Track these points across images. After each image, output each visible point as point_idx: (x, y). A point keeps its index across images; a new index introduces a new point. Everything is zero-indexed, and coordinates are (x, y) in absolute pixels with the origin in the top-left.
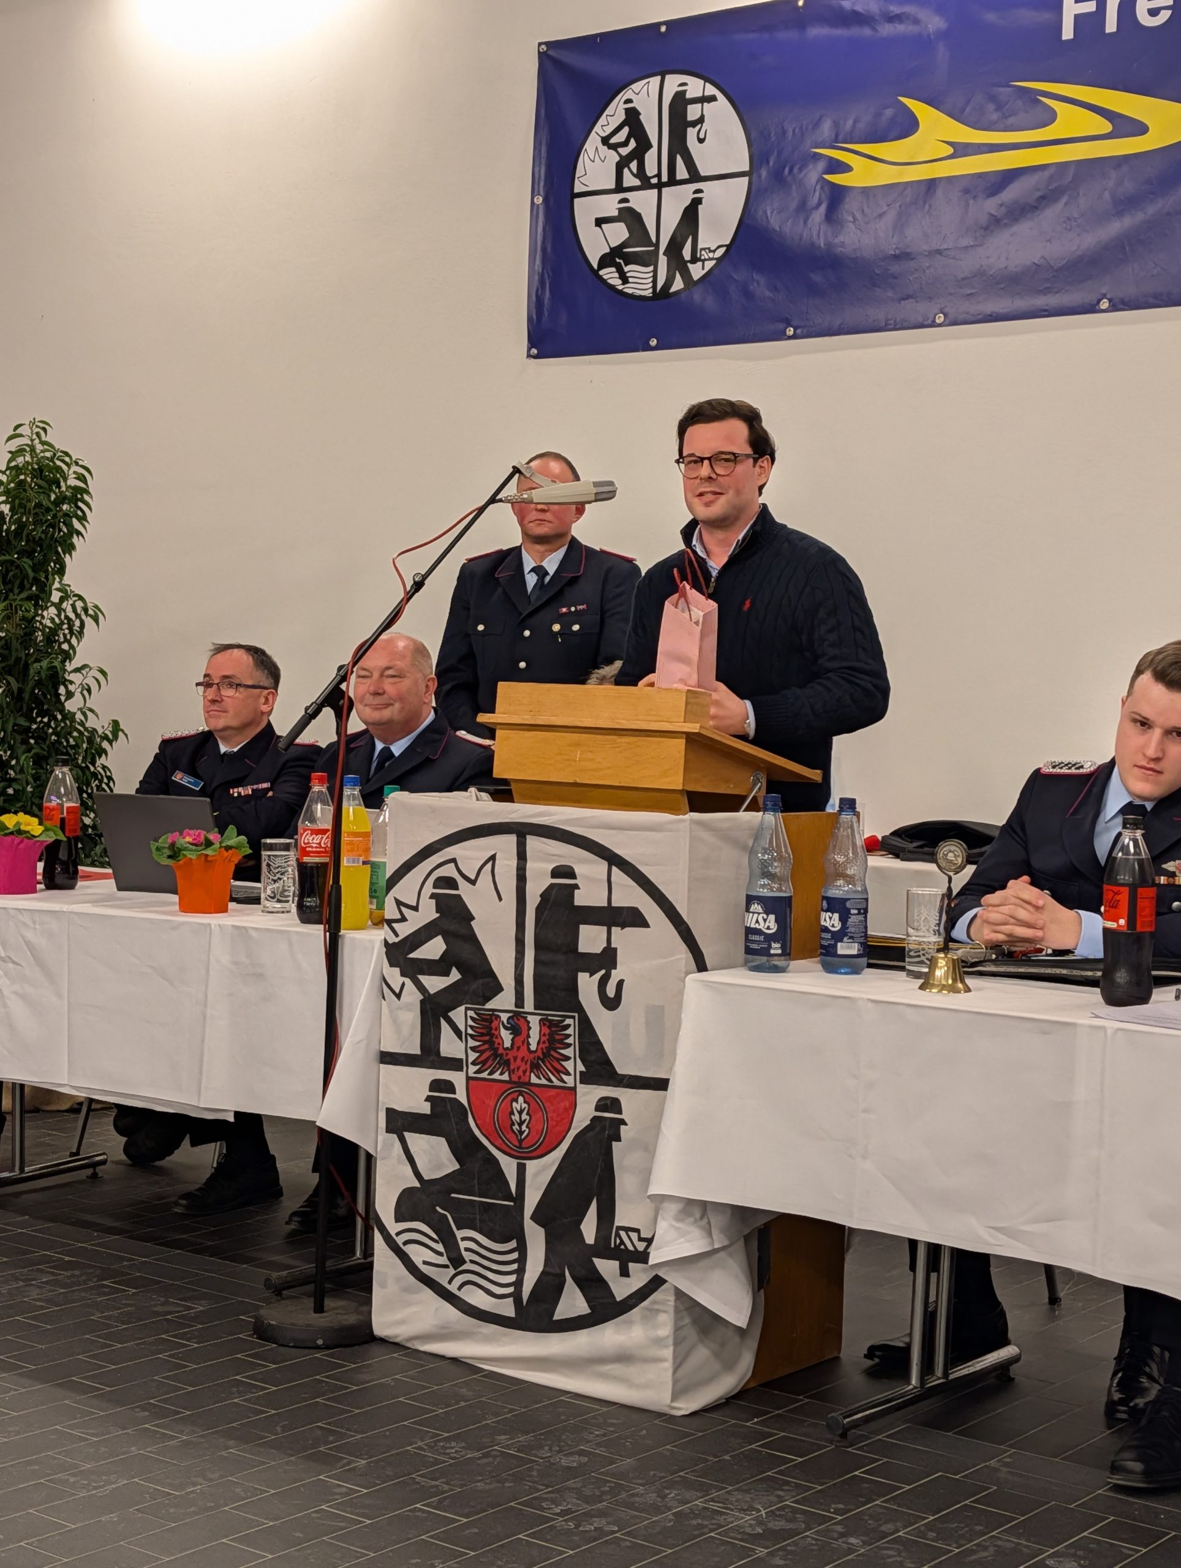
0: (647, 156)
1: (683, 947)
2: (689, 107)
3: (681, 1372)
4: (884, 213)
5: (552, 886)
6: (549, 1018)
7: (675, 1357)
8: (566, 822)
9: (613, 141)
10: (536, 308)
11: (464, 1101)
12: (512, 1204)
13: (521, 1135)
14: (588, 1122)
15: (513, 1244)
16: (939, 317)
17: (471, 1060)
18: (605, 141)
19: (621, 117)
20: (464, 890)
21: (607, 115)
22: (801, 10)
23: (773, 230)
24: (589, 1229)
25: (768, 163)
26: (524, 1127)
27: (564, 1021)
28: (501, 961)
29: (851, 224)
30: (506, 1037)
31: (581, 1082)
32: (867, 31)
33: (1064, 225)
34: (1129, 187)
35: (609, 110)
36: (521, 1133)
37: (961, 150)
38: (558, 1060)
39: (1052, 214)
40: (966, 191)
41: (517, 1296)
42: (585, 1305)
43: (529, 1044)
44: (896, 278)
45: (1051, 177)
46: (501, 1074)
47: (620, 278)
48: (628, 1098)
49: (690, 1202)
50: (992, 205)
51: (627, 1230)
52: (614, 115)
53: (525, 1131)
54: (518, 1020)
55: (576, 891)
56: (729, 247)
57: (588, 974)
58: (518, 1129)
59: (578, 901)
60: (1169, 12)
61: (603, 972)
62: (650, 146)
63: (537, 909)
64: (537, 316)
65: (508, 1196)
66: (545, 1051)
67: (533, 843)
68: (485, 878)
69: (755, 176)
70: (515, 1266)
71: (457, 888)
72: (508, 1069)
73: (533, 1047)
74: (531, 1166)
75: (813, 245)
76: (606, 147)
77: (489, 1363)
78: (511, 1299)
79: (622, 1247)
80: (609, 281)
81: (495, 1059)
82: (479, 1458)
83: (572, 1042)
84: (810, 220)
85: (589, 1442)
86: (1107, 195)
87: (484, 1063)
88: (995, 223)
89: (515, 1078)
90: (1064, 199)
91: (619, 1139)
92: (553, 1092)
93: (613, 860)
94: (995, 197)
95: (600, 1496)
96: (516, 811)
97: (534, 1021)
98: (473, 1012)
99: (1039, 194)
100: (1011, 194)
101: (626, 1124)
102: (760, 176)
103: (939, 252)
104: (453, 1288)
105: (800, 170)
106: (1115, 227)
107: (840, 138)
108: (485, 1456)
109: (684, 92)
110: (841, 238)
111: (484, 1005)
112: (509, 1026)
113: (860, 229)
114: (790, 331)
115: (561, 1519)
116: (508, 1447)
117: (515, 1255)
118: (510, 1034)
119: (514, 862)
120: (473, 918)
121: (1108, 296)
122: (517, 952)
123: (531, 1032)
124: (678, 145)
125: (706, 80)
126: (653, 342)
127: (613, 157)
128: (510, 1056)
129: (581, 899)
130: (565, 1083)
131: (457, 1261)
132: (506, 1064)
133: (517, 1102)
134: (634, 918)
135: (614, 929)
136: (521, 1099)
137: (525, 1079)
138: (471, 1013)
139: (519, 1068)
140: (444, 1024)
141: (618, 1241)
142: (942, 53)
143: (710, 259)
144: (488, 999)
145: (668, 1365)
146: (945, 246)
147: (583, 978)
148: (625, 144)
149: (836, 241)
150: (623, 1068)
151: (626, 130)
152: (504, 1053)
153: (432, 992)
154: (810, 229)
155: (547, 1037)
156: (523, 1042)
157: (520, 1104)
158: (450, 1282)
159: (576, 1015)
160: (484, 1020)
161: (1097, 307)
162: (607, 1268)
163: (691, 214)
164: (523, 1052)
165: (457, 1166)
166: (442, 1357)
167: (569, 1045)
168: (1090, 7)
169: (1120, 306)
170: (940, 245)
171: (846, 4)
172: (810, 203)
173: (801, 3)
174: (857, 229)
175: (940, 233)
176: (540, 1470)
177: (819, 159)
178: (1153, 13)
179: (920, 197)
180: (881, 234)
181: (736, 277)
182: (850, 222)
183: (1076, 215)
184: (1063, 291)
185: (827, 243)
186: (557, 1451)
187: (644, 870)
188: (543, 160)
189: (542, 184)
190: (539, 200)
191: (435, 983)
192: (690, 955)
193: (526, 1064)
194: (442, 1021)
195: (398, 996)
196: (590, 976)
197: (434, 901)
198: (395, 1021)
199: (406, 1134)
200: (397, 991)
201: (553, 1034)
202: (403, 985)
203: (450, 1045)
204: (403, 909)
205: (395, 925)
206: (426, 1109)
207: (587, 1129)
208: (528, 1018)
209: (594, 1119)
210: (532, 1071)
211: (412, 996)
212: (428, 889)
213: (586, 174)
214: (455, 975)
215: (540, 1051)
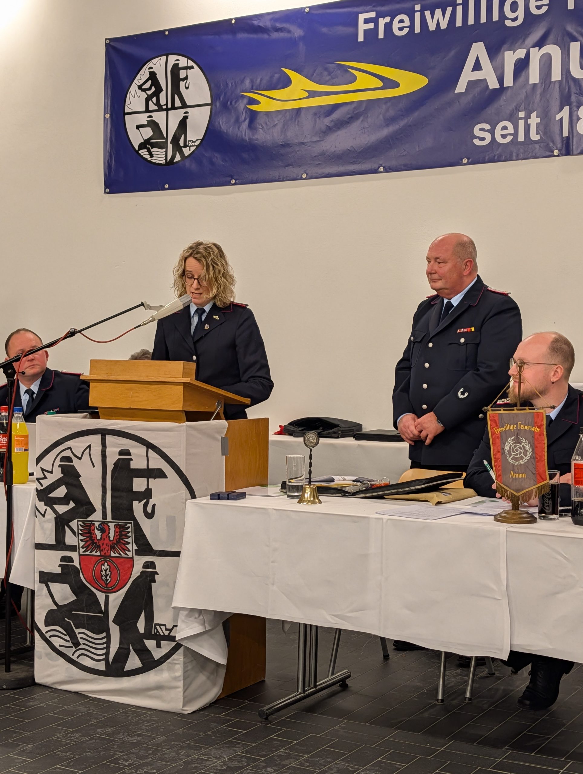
0: (160, 95)
1: (184, 487)
2: (181, 71)
3: (187, 693)
4: (277, 123)
5: (119, 459)
6: (119, 524)
7: (184, 686)
8: (125, 428)
9: (143, 87)
10: (108, 169)
11: (78, 566)
12: (102, 615)
13: (107, 582)
14: (139, 574)
15: (104, 635)
16: (304, 175)
17: (81, 546)
18: (140, 87)
19: (148, 76)
20: (76, 463)
21: (140, 75)
22: (234, 25)
23: (224, 132)
24: (141, 626)
25: (220, 99)
26: (108, 578)
27: (126, 525)
28: (95, 497)
29: (261, 130)
30: (98, 534)
31: (135, 555)
32: (265, 36)
33: (362, 131)
34: (392, 113)
35: (141, 72)
36: (107, 580)
37: (312, 94)
38: (124, 544)
39: (356, 126)
40: (315, 114)
41: (107, 660)
42: (140, 662)
43: (109, 537)
44: (283, 156)
45: (355, 108)
46: (96, 552)
47: (149, 154)
48: (159, 561)
50: (327, 121)
51: (160, 625)
52: (144, 74)
53: (109, 579)
54: (104, 525)
55: (131, 462)
56: (202, 140)
57: (138, 502)
58: (105, 578)
59: (132, 467)
60: (408, 29)
61: (145, 500)
62: (162, 90)
63: (112, 471)
64: (108, 173)
65: (101, 612)
66: (117, 540)
67: (109, 438)
68: (86, 456)
69: (213, 106)
70: (105, 645)
71: (72, 462)
72: (100, 550)
73: (112, 538)
74: (112, 596)
75: (243, 140)
76: (140, 90)
79: (158, 634)
80: (144, 156)
81: (93, 545)
82: (88, 741)
83: (131, 535)
84: (241, 127)
86: (381, 116)
87: (87, 547)
88: (329, 130)
89: (103, 554)
90: (361, 118)
91: (155, 581)
92: (122, 560)
93: (149, 446)
94: (329, 117)
95: (148, 756)
96: (101, 423)
97: (112, 526)
98: (81, 522)
99: (350, 116)
100: (336, 115)
101: (158, 574)
102: (216, 106)
103: (303, 143)
104: (74, 658)
105: (236, 103)
106: (385, 132)
107: (254, 87)
108: (91, 739)
109: (178, 64)
110: (256, 136)
111: (87, 519)
112: (99, 528)
113: (265, 132)
114: (233, 181)
115: (128, 768)
116: (103, 734)
117: (105, 640)
118: (100, 532)
119: (100, 448)
120: (80, 476)
121: (383, 165)
122: (103, 492)
123: (110, 531)
124: (176, 90)
125: (188, 58)
126: (167, 186)
127: (144, 96)
128: (100, 543)
129: (134, 465)
130: (128, 555)
131: (76, 644)
132: (98, 547)
133: (104, 566)
134: (160, 474)
135: (150, 480)
136: (106, 564)
137: (107, 554)
138: (80, 523)
139: (105, 549)
140: (67, 529)
141: (156, 631)
142: (302, 47)
143: (193, 146)
144: (89, 516)
145: (181, 690)
146: (305, 141)
147: (135, 504)
148: (150, 89)
149: (254, 138)
150: (156, 547)
151: (150, 82)
152: (97, 542)
153: (60, 513)
154: (241, 132)
155: (118, 533)
156: (107, 536)
157: (106, 566)
158: (73, 655)
159: (133, 522)
160: (87, 526)
161: (378, 171)
162: (150, 644)
163: (183, 124)
164: (107, 541)
165: (75, 598)
166: (70, 692)
167: (129, 537)
168: (371, 26)
169: (389, 170)
170: (303, 140)
171: (256, 23)
172: (240, 119)
173: (233, 21)
174: (263, 132)
175: (303, 134)
176: (118, 745)
177: (244, 98)
178: (401, 29)
179: (293, 117)
180: (275, 134)
181: (205, 154)
182: (260, 128)
183: (367, 126)
184: (362, 163)
185: (250, 139)
186: (127, 735)
187: (164, 450)
188: (109, 96)
189: (109, 108)
190: (108, 116)
191: (62, 509)
192: (188, 491)
193: (108, 547)
194: (66, 527)
195: (44, 516)
196: (139, 503)
197: (60, 469)
198: (42, 528)
199: (49, 583)
200: (43, 513)
201: (121, 531)
202: (46, 510)
203: (70, 539)
204: (45, 473)
205: (41, 481)
206: (59, 570)
207: (139, 577)
208: (109, 525)
209: (142, 572)
210: (111, 550)
211: (51, 515)
212: (58, 463)
213: (131, 103)
214: (72, 505)
215: (115, 540)
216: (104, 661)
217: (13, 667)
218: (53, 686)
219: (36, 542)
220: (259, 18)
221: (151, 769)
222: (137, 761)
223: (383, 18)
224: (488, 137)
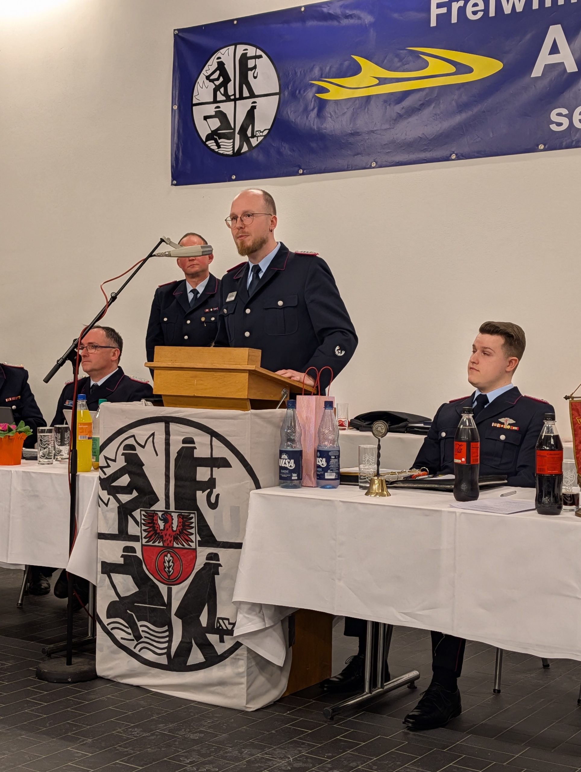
0: (229, 85)
1: (249, 477)
2: (249, 61)
3: (250, 690)
4: (346, 112)
5: (183, 448)
6: (182, 514)
7: (248, 682)
8: (190, 415)
9: (212, 78)
10: (175, 161)
11: (141, 557)
12: (165, 608)
13: (169, 573)
14: (203, 566)
15: (166, 628)
16: (374, 163)
17: (143, 536)
18: (208, 78)
19: (215, 66)
20: (139, 451)
21: (208, 65)
22: (303, 13)
23: (293, 122)
24: (204, 619)
25: (288, 89)
26: (171, 569)
27: (190, 515)
28: (158, 486)
29: (329, 118)
30: (161, 524)
31: (199, 546)
32: (335, 23)
33: (434, 118)
34: (464, 98)
35: (210, 63)
36: (169, 572)
37: (382, 81)
38: (187, 535)
39: (427, 112)
40: (385, 101)
41: (168, 654)
42: (203, 657)
43: (172, 527)
44: (352, 145)
45: (427, 95)
46: (159, 543)
47: (217, 145)
48: (222, 553)
49: (254, 604)
50: (398, 108)
51: (223, 619)
52: (212, 65)
53: (171, 571)
54: (167, 515)
55: (195, 450)
56: (269, 130)
57: (201, 492)
58: (168, 570)
59: (196, 455)
60: (482, 13)
61: (209, 490)
62: (230, 80)
63: (176, 460)
64: (176, 165)
65: (163, 604)
66: (180, 531)
67: (173, 426)
68: (149, 444)
69: (282, 95)
70: (167, 639)
71: (135, 450)
72: (162, 541)
73: (175, 529)
74: (175, 589)
75: (311, 129)
76: (208, 81)
77: (153, 687)
78: (165, 655)
79: (221, 628)
80: (211, 147)
81: (155, 535)
82: (150, 736)
83: (194, 526)
84: (310, 116)
85: (204, 726)
86: (454, 103)
87: (150, 537)
88: (400, 117)
89: (166, 545)
90: (433, 105)
91: (218, 574)
92: (185, 551)
93: (213, 434)
94: (399, 104)
95: (210, 753)
96: (165, 410)
97: (175, 516)
98: (144, 512)
99: (421, 103)
100: (408, 102)
101: (221, 566)
102: (284, 95)
103: (373, 132)
104: (136, 651)
105: (304, 91)
106: (458, 119)
107: (323, 76)
108: (153, 735)
109: (246, 53)
110: (325, 125)
111: (150, 508)
112: (162, 518)
113: (334, 121)
114: (301, 171)
115: (190, 766)
116: (164, 730)
117: (167, 633)
118: (163, 522)
119: (164, 436)
120: (144, 465)
121: (455, 152)
122: (166, 481)
123: (173, 521)
124: (244, 80)
125: (257, 47)
126: (234, 177)
127: (212, 86)
128: (163, 534)
129: (197, 454)
130: (191, 546)
131: (138, 637)
132: (161, 538)
133: (167, 557)
134: (224, 463)
135: (214, 469)
136: (169, 555)
137: (171, 545)
138: (143, 513)
139: (168, 539)
140: (130, 518)
141: (218, 625)
142: (372, 34)
143: (261, 136)
144: (152, 505)
145: (244, 686)
146: (375, 129)
147: (199, 493)
148: (218, 79)
149: (322, 127)
150: (220, 538)
151: (218, 72)
152: (160, 532)
153: (123, 502)
154: (310, 121)
155: (182, 523)
156: (170, 527)
157: (168, 557)
158: (135, 648)
159: (196, 512)
160: (149, 516)
161: (450, 158)
162: (213, 638)
163: (251, 115)
164: (170, 531)
165: (137, 590)
166: (132, 686)
167: (193, 527)
168: (444, 10)
169: (461, 157)
170: (373, 128)
171: (325, 10)
172: (309, 108)
173: (303, 9)
174: (332, 120)
175: (373, 122)
176: (180, 741)
177: (313, 86)
178: (475, 13)
179: (363, 105)
180: (344, 123)
181: (273, 144)
182: (329, 117)
183: (439, 113)
184: (433, 150)
185: (318, 128)
186: (189, 731)
187: (228, 438)
188: (177, 88)
189: (177, 99)
190: (175, 107)
191: (125, 498)
192: (252, 481)
193: (171, 537)
195: (107, 505)
196: (203, 493)
197: (124, 457)
198: (105, 518)
199: (112, 574)
200: (106, 502)
201: (185, 522)
202: (109, 499)
203: (133, 529)
204: (108, 461)
205: (104, 469)
206: (121, 561)
207: (202, 569)
208: (172, 515)
209: (206, 564)
210: (174, 541)
211: (114, 505)
212: (121, 451)
213: (198, 94)
214: (135, 494)
215: (178, 531)
217: (74, 660)
218: (115, 680)
219: (99, 532)
220: (329, 5)
221: (213, 767)
222: (199, 758)
223: (456, 2)
224: (566, 122)
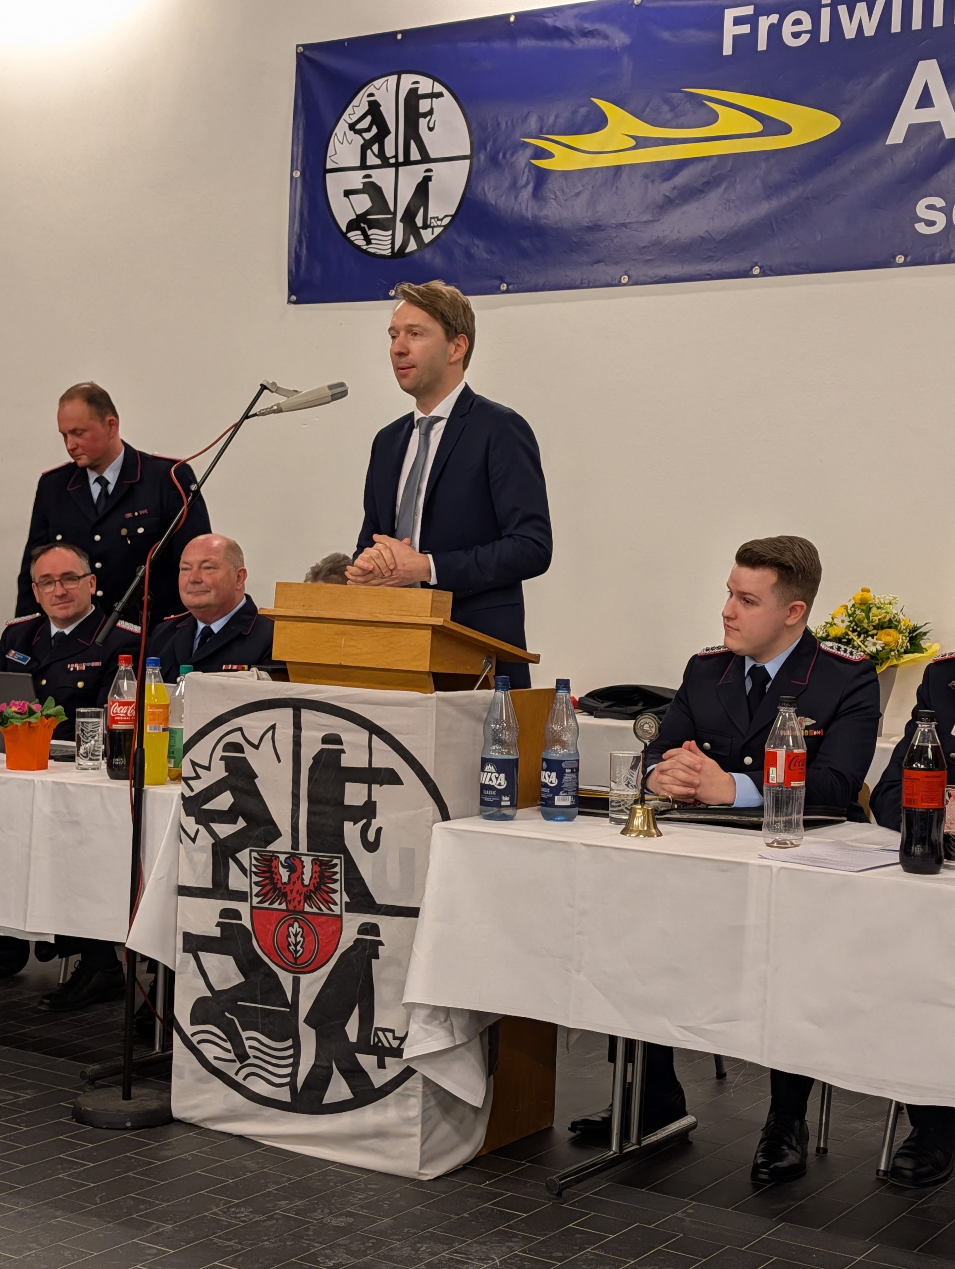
0: (386, 140)
1: (430, 800)
2: (421, 101)
3: (426, 1146)
4: (580, 192)
5: (322, 750)
6: (320, 858)
7: (422, 1133)
8: (334, 698)
9: (358, 127)
10: (297, 262)
11: (249, 927)
13: (296, 954)
14: (352, 943)
15: (290, 1042)
16: (624, 278)
17: (254, 893)
18: (352, 127)
19: (365, 107)
20: (249, 754)
21: (353, 106)
22: (512, 25)
23: (491, 204)
24: (352, 1030)
25: (486, 149)
26: (299, 948)
27: (332, 861)
28: (280, 810)
29: (553, 201)
30: (284, 874)
31: (346, 911)
32: (566, 44)
33: (725, 206)
34: (776, 176)
35: (355, 102)
36: (296, 952)
37: (641, 143)
38: (327, 893)
39: (714, 197)
40: (646, 176)
41: (292, 1085)
42: (349, 1091)
43: (303, 880)
44: (589, 246)
45: (714, 167)
46: (280, 904)
47: (365, 239)
48: (384, 923)
49: (436, 1009)
50: (666, 188)
51: (384, 1030)
52: (359, 105)
54: (294, 860)
55: (343, 755)
56: (453, 217)
57: (352, 823)
58: (294, 949)
59: (344, 764)
60: (808, 36)
61: (365, 821)
62: (389, 132)
63: (310, 769)
64: (296, 269)
65: (285, 1004)
66: (316, 885)
67: (307, 715)
68: (267, 743)
69: (475, 159)
70: (291, 1060)
71: (243, 752)
72: (286, 901)
73: (306, 882)
74: (305, 979)
75: (522, 217)
76: (352, 132)
77: (269, 1139)
79: (380, 1044)
80: (356, 242)
81: (274, 892)
82: (264, 1221)
83: (339, 878)
84: (520, 197)
85: (353, 1205)
86: (758, 182)
87: (265, 895)
88: (669, 204)
89: (291, 907)
90: (725, 184)
91: (377, 957)
92: (323, 918)
93: (374, 729)
94: (669, 182)
95: (365, 1251)
96: (292, 688)
97: (307, 861)
98: (256, 853)
99: (705, 180)
100: (680, 179)
101: (383, 945)
102: (479, 159)
103: (624, 225)
104: (239, 1079)
105: (512, 155)
106: (765, 208)
107: (544, 130)
108: (269, 1219)
109: (417, 89)
110: (545, 212)
111: (266, 848)
112: (286, 864)
113: (560, 205)
114: (504, 287)
116: (288, 1210)
117: (291, 1051)
118: (287, 871)
119: (290, 731)
120: (256, 777)
121: (759, 264)
122: (294, 805)
123: (304, 870)
124: (412, 132)
125: (435, 79)
127: (359, 141)
128: (287, 890)
129: (346, 761)
130: (334, 911)
131: (242, 1056)
132: (283, 896)
134: (390, 777)
135: (374, 786)
136: (296, 924)
137: (299, 908)
138: (254, 854)
139: (294, 899)
140: (232, 864)
141: (376, 1040)
142: (627, 64)
143: (438, 226)
144: (269, 843)
145: (417, 1140)
146: (628, 221)
147: (348, 826)
148: (368, 130)
149: (541, 214)
150: (381, 899)
151: (369, 118)
152: (283, 887)
154: (520, 204)
155: (318, 874)
156: (298, 878)
157: (295, 928)
158: (237, 1074)
159: (343, 856)
160: (265, 860)
161: (751, 273)
162: (367, 1061)
163: (422, 190)
164: (298, 886)
165: (243, 980)
166: (231, 1135)
167: (336, 881)
168: (745, 29)
169: (768, 272)
170: (625, 220)
171: (549, 22)
172: (519, 184)
173: (512, 19)
174: (558, 204)
175: (625, 209)
176: (315, 1230)
177: (527, 147)
178: (796, 35)
179: (609, 180)
180: (577, 210)
181: (459, 242)
182: (552, 199)
183: (733, 198)
184: (723, 259)
185: (534, 216)
186: (328, 1213)
187: (398, 738)
188: (301, 141)
189: (300, 161)
190: (297, 174)
191: (224, 830)
192: (437, 808)
193: (300, 896)
194: (231, 861)
195: (194, 840)
196: (354, 825)
197: (223, 762)
198: (191, 861)
199: (200, 954)
200: (193, 836)
201: (323, 871)
202: (198, 831)
203: (237, 880)
204: (197, 768)
205: (190, 782)
206: (217, 932)
207: (350, 949)
208: (303, 859)
209: (357, 941)
210: (305, 901)
211: (205, 840)
212: (219, 752)
213: (336, 153)
214: (241, 823)
215: (312, 885)
216: (287, 1088)
217: (134, 1091)
218: (202, 1125)
219: (179, 884)
220: (555, 14)
223: (766, 17)
224: (941, 220)
